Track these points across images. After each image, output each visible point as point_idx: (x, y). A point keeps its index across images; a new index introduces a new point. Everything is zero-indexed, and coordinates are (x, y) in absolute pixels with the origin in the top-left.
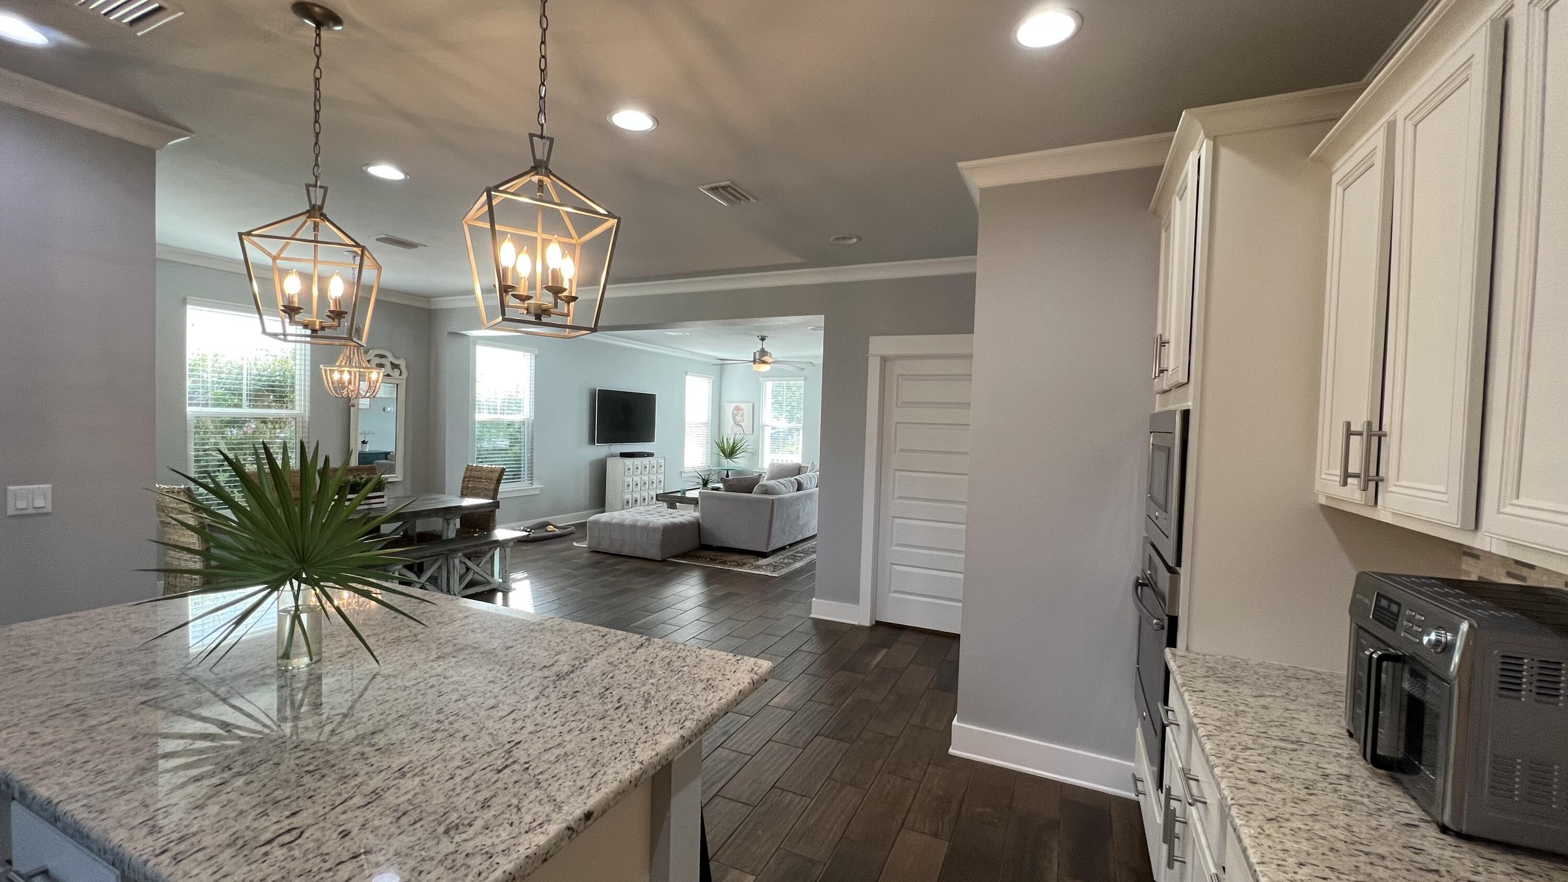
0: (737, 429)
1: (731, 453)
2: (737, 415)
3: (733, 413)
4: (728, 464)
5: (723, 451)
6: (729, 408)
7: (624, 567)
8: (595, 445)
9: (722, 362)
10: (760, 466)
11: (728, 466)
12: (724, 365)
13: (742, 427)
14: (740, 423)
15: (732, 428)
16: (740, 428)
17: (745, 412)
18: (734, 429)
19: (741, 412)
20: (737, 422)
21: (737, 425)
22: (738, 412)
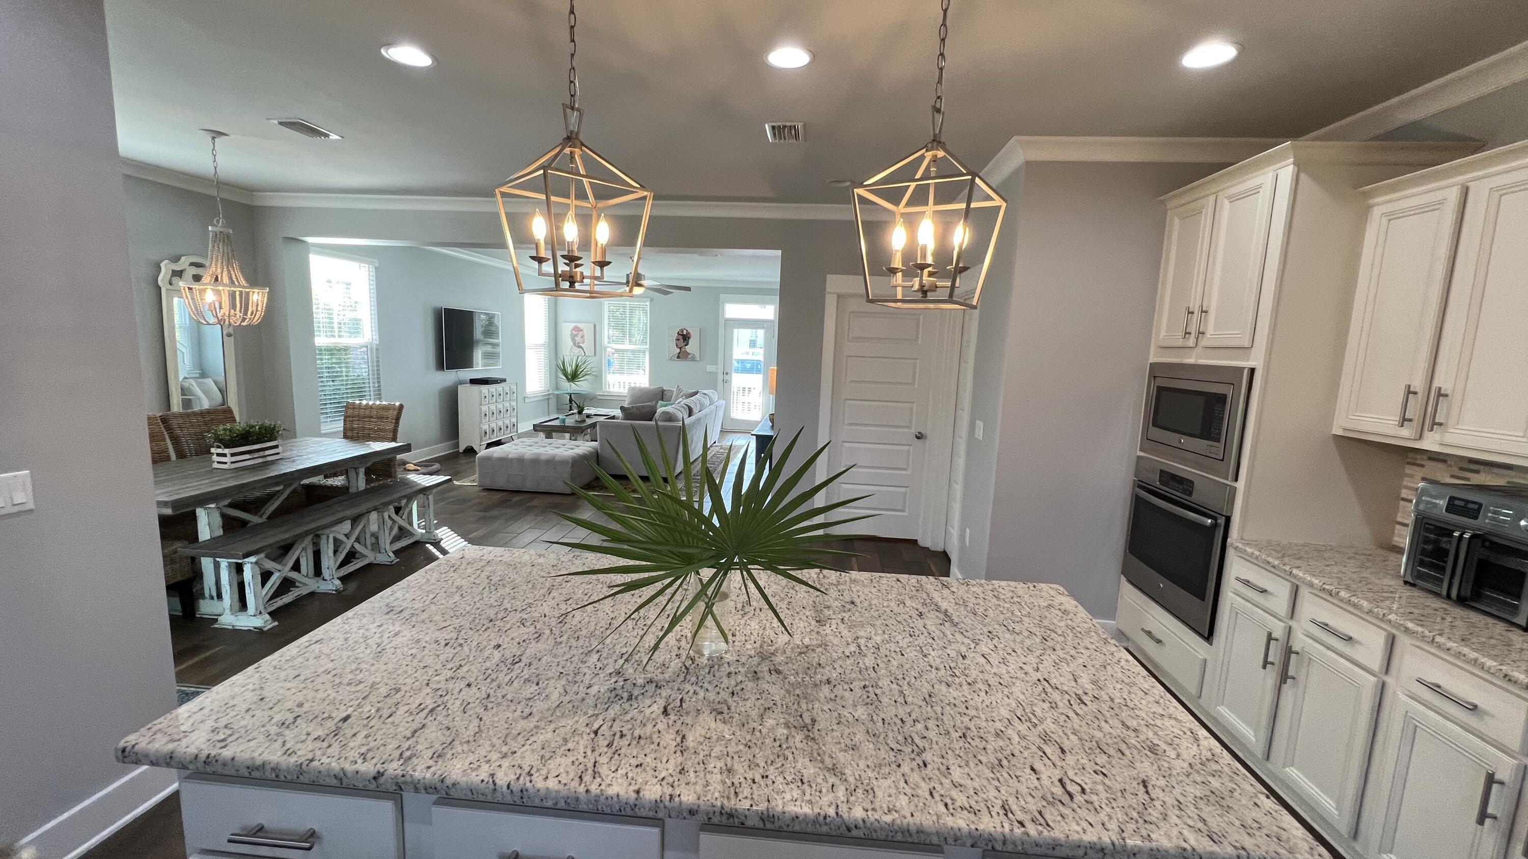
0: (577, 351)
1: (573, 377)
2: (576, 335)
3: (572, 334)
4: (574, 387)
5: (566, 375)
6: (566, 329)
7: (535, 502)
8: (444, 371)
10: (604, 389)
11: (570, 389)
13: (582, 349)
14: (581, 345)
15: (571, 350)
16: (580, 349)
17: (586, 333)
18: (573, 351)
19: (580, 333)
20: (576, 343)
21: (577, 347)
22: (577, 332)
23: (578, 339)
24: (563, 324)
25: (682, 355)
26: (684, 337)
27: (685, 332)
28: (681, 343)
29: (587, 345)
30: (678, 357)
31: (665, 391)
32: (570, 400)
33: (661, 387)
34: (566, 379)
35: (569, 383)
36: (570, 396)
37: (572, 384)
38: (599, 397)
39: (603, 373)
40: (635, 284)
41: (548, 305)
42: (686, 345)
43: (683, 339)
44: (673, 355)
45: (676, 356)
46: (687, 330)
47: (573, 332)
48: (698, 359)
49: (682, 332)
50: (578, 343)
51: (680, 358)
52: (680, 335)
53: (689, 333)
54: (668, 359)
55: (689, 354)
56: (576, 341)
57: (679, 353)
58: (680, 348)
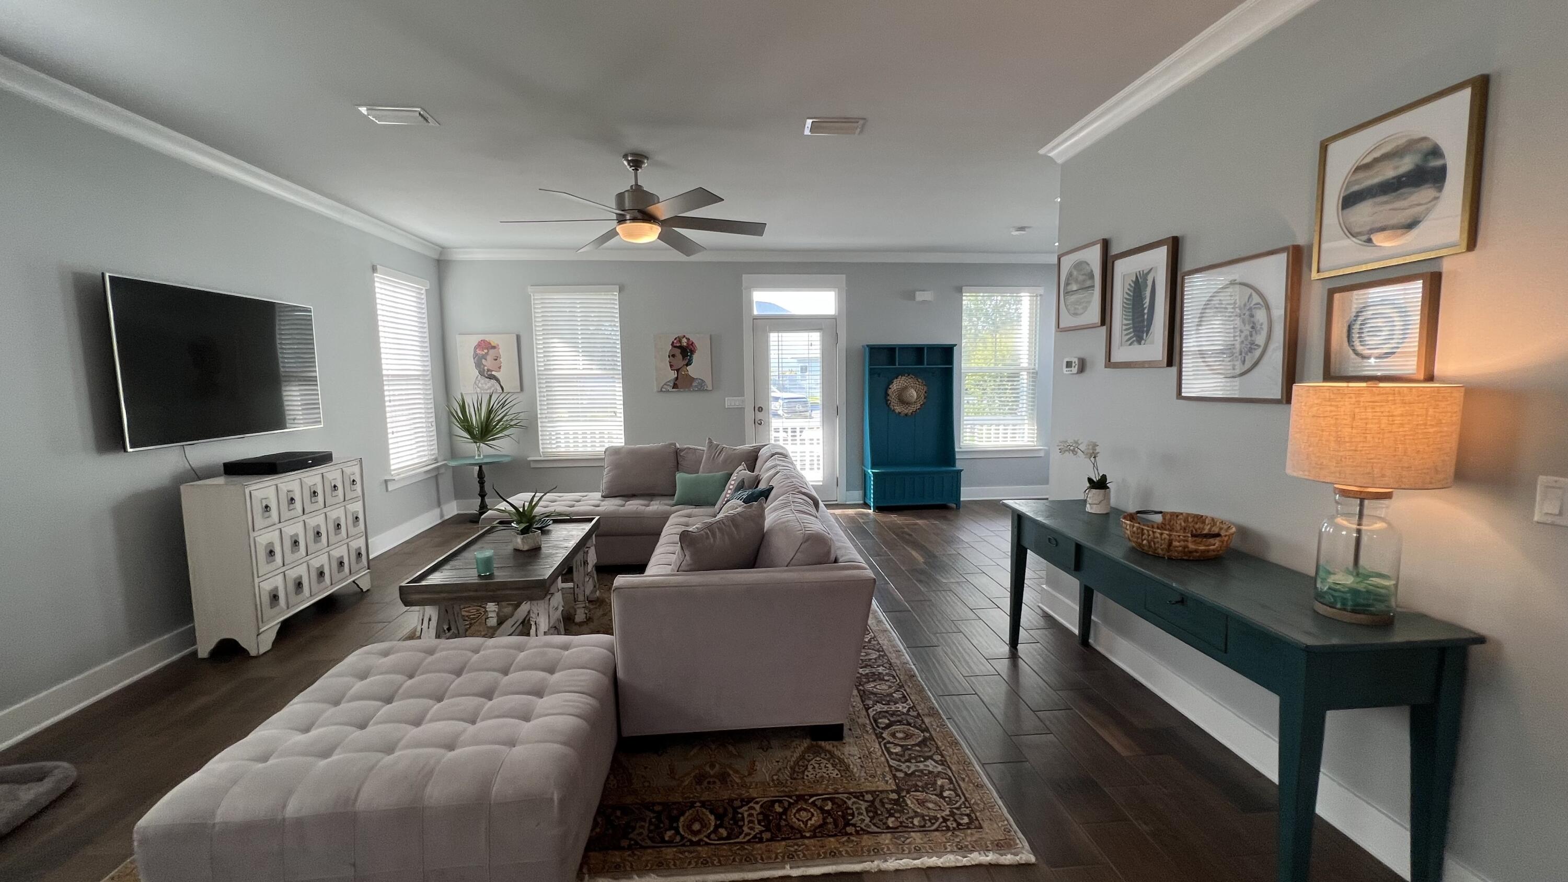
0: (488, 385)
1: (484, 432)
2: (484, 357)
3: (475, 355)
4: (485, 451)
6: (464, 346)
8: (125, 450)
9: (441, 253)
10: (541, 450)
11: (479, 455)
12: (445, 261)
13: (498, 380)
14: (493, 373)
15: (475, 383)
16: (493, 381)
17: (502, 351)
18: (480, 385)
19: (491, 351)
20: (484, 370)
21: (486, 377)
22: (486, 351)
23: (488, 363)
24: (459, 338)
25: (681, 383)
26: (684, 351)
27: (684, 341)
28: (679, 361)
29: (508, 374)
30: (675, 386)
31: (682, 450)
32: (481, 475)
33: (672, 444)
34: (469, 437)
35: (476, 443)
36: (480, 467)
37: (481, 444)
38: (533, 465)
39: (539, 421)
40: (639, 216)
41: (424, 301)
42: (687, 365)
43: (681, 353)
44: (665, 384)
45: (672, 385)
46: (688, 339)
47: (478, 352)
48: (710, 388)
49: (680, 341)
50: (488, 370)
51: (678, 388)
52: (675, 347)
53: (693, 343)
54: (655, 389)
55: (693, 379)
56: (485, 366)
57: (677, 379)
58: (678, 370)
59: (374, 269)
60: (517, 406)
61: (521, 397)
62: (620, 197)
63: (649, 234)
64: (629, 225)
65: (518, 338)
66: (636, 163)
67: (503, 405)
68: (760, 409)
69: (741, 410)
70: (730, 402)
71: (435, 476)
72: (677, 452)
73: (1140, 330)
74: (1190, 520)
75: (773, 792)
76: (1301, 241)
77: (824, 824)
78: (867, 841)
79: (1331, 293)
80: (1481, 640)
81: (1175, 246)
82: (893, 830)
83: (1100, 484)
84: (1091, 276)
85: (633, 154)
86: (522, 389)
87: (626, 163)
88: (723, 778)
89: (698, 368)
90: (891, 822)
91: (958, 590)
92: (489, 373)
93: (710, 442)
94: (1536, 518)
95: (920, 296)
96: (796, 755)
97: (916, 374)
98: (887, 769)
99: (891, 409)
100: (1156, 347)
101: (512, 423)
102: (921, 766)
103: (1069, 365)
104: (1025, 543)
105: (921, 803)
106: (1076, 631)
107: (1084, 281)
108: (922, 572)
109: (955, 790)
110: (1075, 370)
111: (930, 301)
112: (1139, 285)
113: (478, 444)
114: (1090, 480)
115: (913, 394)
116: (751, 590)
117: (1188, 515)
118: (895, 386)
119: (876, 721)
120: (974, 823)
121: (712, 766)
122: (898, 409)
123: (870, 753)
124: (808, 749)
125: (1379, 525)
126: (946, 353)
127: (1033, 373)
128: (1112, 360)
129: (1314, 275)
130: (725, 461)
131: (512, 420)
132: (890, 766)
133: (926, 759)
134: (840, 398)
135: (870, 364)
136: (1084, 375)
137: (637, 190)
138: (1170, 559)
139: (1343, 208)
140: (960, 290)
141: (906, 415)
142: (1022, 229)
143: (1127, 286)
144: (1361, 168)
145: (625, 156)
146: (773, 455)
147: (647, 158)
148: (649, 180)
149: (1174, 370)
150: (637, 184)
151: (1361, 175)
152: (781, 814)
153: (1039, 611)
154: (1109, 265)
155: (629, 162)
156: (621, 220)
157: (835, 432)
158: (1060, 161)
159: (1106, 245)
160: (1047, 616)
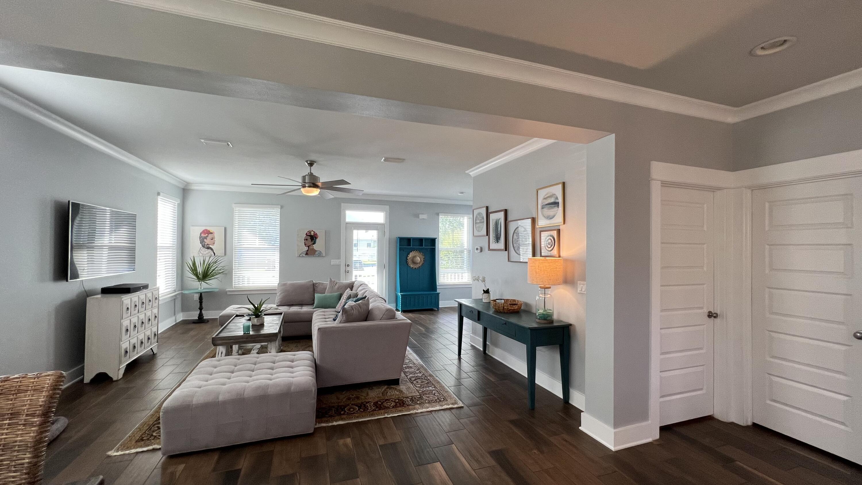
0: (207, 252)
1: (205, 276)
2: (206, 238)
3: (201, 237)
5: (196, 274)
6: (195, 232)
8: (67, 281)
9: (186, 186)
10: (233, 286)
11: (201, 288)
12: (187, 189)
13: (212, 249)
14: (210, 246)
15: (199, 251)
16: (209, 250)
17: (216, 235)
18: (202, 252)
19: (210, 235)
20: (205, 244)
21: (206, 248)
22: (207, 235)
23: (207, 241)
24: (192, 228)
25: (310, 252)
26: (312, 238)
27: (312, 233)
28: (309, 242)
29: (218, 247)
30: (307, 254)
31: (316, 284)
32: (201, 298)
33: (311, 281)
34: (196, 278)
35: (199, 281)
36: (201, 294)
37: (202, 282)
38: (229, 293)
39: (233, 270)
40: (312, 185)
41: (176, 209)
42: (313, 244)
43: (310, 239)
44: (302, 253)
45: (305, 253)
46: (314, 232)
47: (202, 235)
48: (324, 255)
49: (310, 233)
50: (207, 244)
51: (308, 255)
52: (308, 235)
53: (316, 234)
54: (297, 256)
55: (316, 251)
56: (205, 242)
57: (308, 250)
58: (308, 247)
59: (159, 194)
60: (222, 264)
61: (226, 258)
62: (304, 178)
63: (315, 192)
64: (307, 188)
65: (225, 229)
66: (311, 164)
67: (216, 262)
68: (348, 266)
69: (339, 266)
70: (334, 262)
71: (174, 299)
72: (314, 285)
73: (498, 239)
74: (512, 301)
75: (376, 400)
76: (534, 217)
77: (396, 405)
78: (410, 407)
79: (541, 232)
80: (571, 325)
81: (506, 211)
82: (419, 404)
83: (487, 292)
84: (483, 218)
85: (310, 161)
86: (225, 254)
87: (307, 164)
88: (358, 398)
89: (318, 246)
90: (418, 402)
91: (439, 340)
92: (208, 246)
93: (331, 280)
94: (578, 292)
95: (421, 217)
96: (383, 390)
97: (420, 250)
98: (416, 390)
99: (408, 266)
100: (501, 245)
101: (220, 272)
102: (427, 389)
103: (477, 249)
104: (463, 315)
105: (428, 397)
106: (482, 349)
107: (481, 220)
108: (424, 334)
109: (439, 393)
110: (479, 251)
111: (426, 219)
112: (497, 224)
113: (200, 282)
114: (484, 290)
115: (418, 259)
116: (368, 328)
117: (511, 300)
118: (411, 255)
119: (410, 379)
120: (445, 399)
121: (353, 395)
122: (412, 266)
123: (409, 387)
124: (387, 388)
125: (549, 296)
126: (432, 242)
127: (469, 251)
128: (490, 248)
129: (537, 227)
130: (338, 288)
131: (220, 270)
132: (417, 390)
133: (429, 387)
134: (385, 261)
135: (400, 246)
136: (482, 252)
137: (311, 175)
138: (504, 313)
139: (542, 209)
140: (438, 214)
141: (415, 268)
142: (462, 193)
143: (493, 223)
144: (545, 199)
145: (307, 161)
146: (361, 285)
147: (316, 162)
148: (315, 170)
149: (507, 252)
150: (311, 172)
151: (544, 201)
152: (381, 404)
153: (470, 345)
154: (488, 216)
155: (308, 163)
156: (304, 186)
157: (383, 277)
158: (473, 176)
159: (487, 208)
160: (472, 346)
